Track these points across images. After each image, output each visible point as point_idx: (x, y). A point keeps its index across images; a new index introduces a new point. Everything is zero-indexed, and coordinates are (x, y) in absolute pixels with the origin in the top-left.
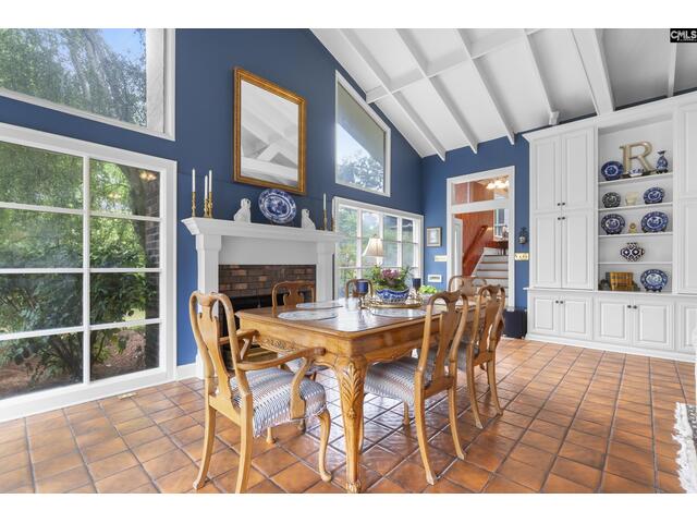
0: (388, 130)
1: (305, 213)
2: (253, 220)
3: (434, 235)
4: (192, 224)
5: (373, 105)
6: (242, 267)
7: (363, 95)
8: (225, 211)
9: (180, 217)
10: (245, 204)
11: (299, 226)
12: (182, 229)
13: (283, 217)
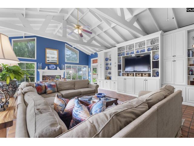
0: (78, 51)
1: (58, 68)
2: (48, 69)
3: (89, 69)
4: (38, 70)
5: (74, 48)
6: (47, 76)
7: (72, 46)
8: (43, 68)
9: (37, 69)
10: (47, 67)
11: (57, 69)
12: (37, 71)
13: (53, 68)
